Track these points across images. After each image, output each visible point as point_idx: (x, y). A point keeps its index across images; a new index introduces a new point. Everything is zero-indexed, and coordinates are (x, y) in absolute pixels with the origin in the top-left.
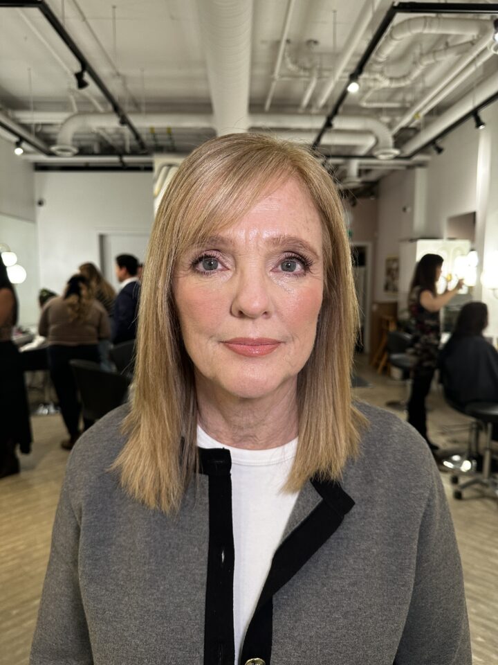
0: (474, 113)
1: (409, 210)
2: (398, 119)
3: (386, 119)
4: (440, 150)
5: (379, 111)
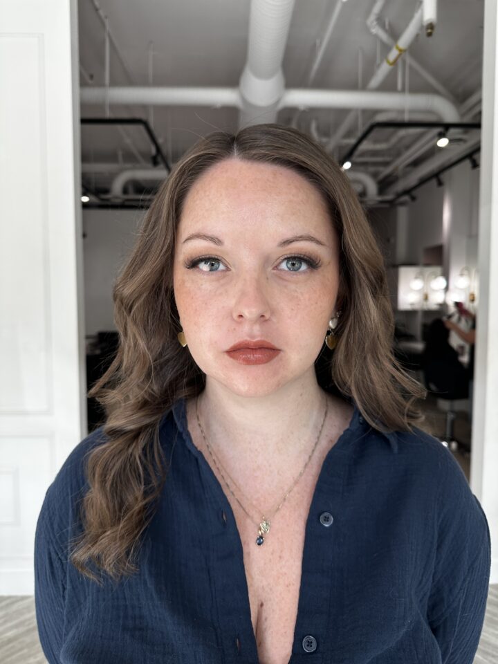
0: (437, 177)
1: (392, 241)
2: (381, 169)
3: (372, 169)
4: (413, 198)
5: (365, 164)
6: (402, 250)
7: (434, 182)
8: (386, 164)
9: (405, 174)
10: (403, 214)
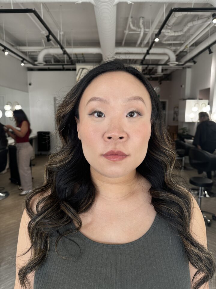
0: (209, 48)
1: (183, 86)
3: (173, 48)
4: (195, 62)
5: (170, 45)
6: (188, 91)
7: (207, 51)
8: (181, 45)
9: (191, 50)
10: (189, 72)
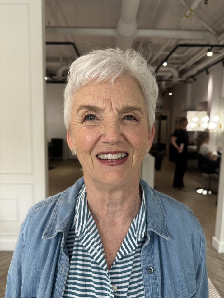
0: (206, 70)
1: (184, 99)
2: (180, 66)
3: (176, 66)
4: (195, 80)
5: (173, 63)
8: (183, 63)
9: (191, 68)
